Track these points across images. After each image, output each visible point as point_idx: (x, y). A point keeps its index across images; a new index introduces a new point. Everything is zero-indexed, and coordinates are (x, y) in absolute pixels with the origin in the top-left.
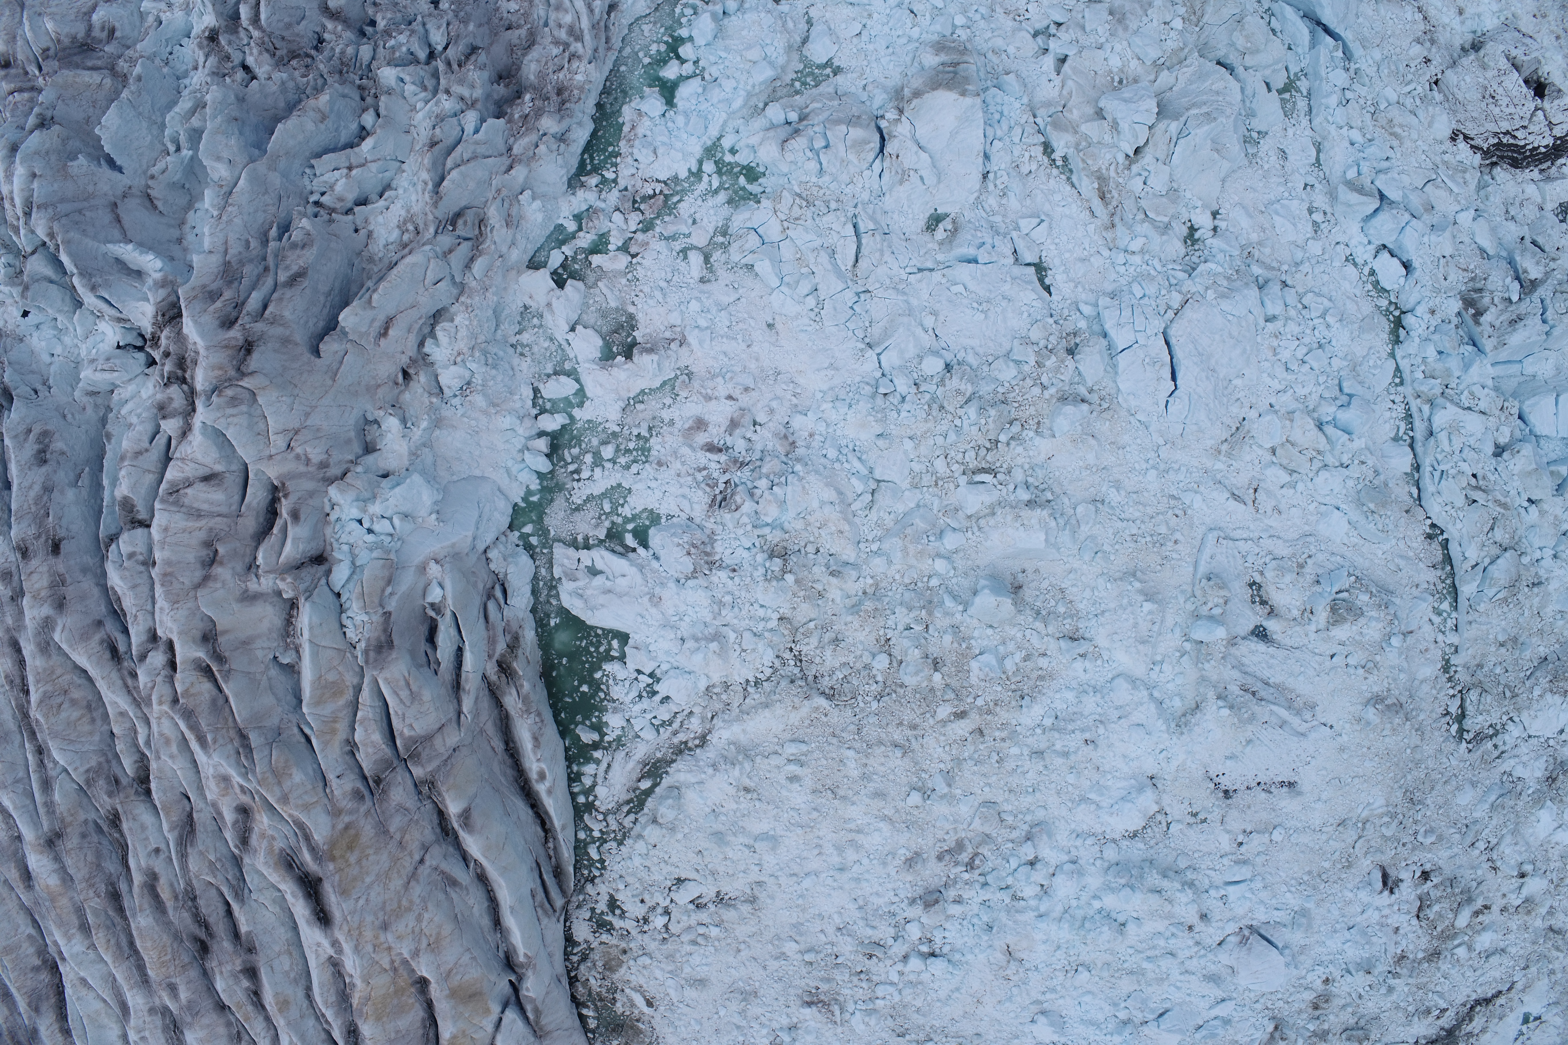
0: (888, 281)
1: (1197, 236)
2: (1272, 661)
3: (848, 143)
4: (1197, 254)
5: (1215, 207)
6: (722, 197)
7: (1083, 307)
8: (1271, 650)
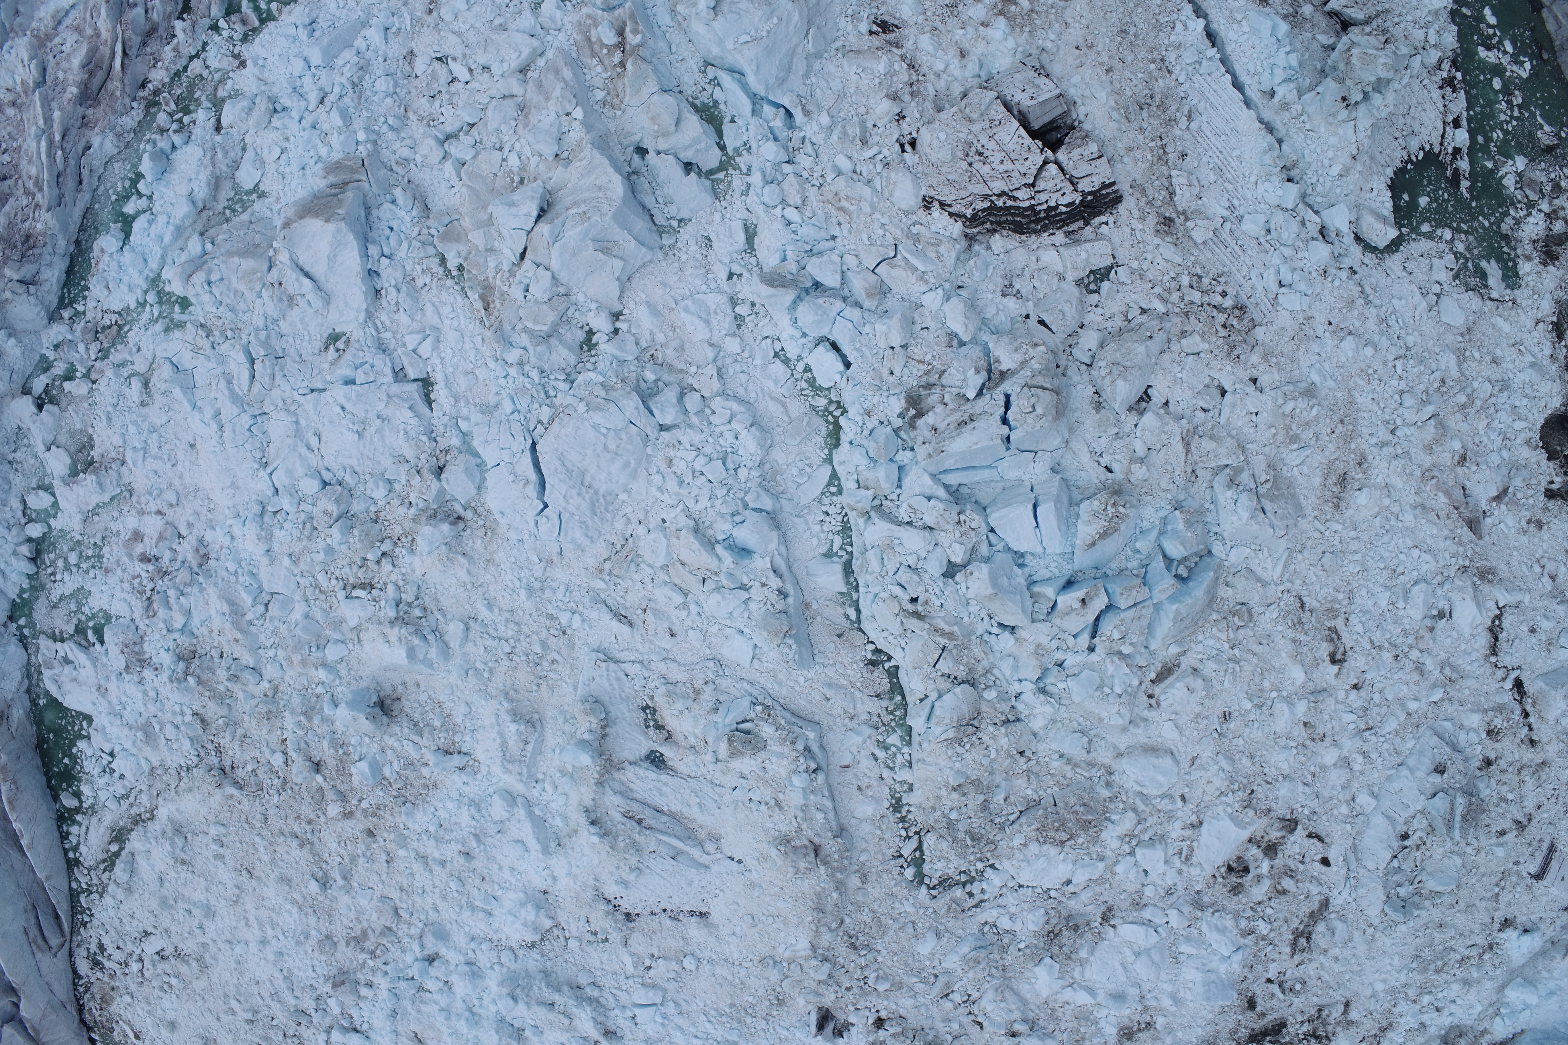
0: (281, 404)
1: (594, 341)
2: (664, 788)
3: (240, 274)
4: (593, 360)
5: (617, 307)
6: (159, 327)
7: (461, 423)
8: (664, 777)
